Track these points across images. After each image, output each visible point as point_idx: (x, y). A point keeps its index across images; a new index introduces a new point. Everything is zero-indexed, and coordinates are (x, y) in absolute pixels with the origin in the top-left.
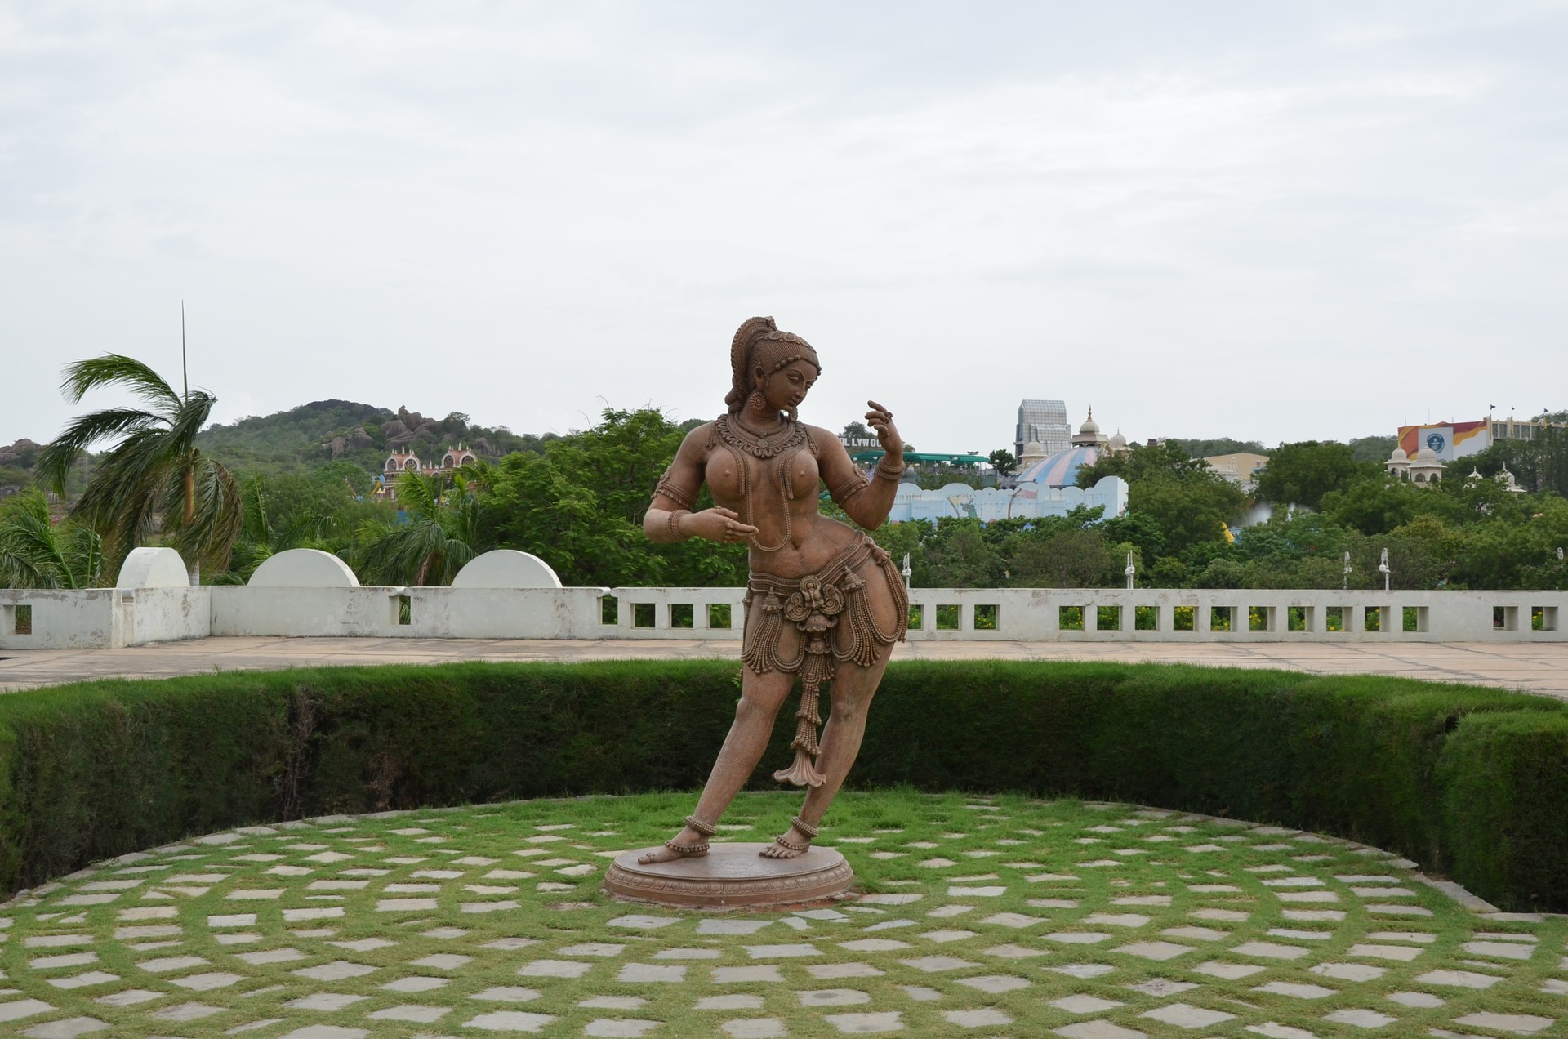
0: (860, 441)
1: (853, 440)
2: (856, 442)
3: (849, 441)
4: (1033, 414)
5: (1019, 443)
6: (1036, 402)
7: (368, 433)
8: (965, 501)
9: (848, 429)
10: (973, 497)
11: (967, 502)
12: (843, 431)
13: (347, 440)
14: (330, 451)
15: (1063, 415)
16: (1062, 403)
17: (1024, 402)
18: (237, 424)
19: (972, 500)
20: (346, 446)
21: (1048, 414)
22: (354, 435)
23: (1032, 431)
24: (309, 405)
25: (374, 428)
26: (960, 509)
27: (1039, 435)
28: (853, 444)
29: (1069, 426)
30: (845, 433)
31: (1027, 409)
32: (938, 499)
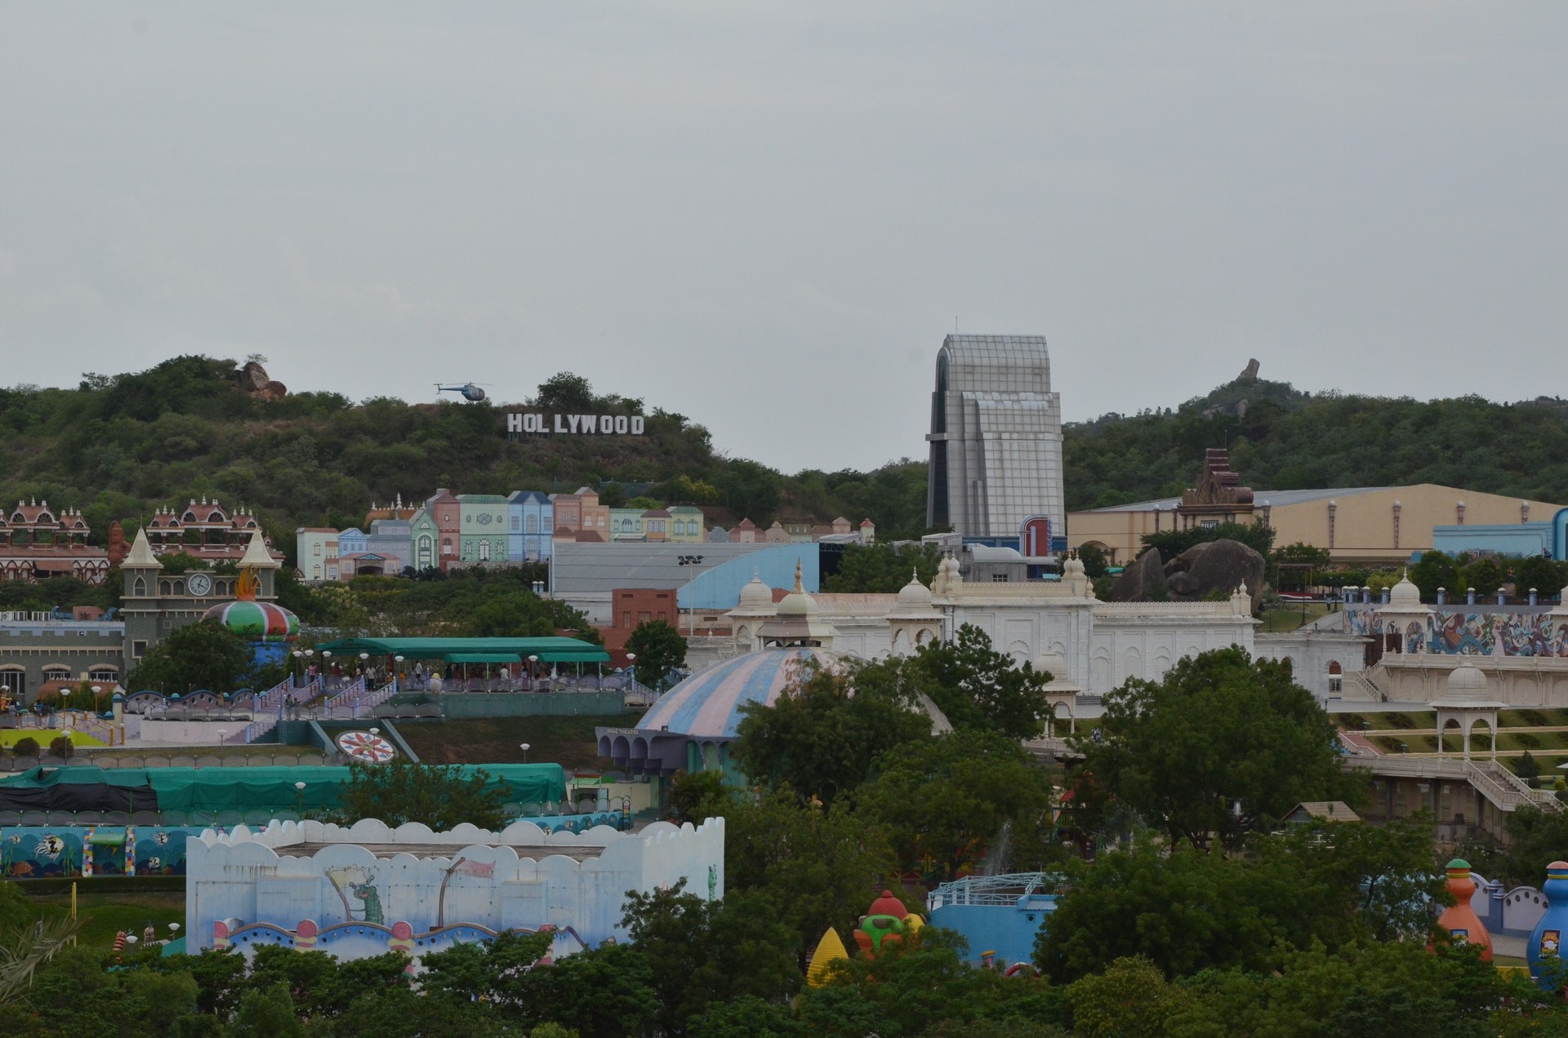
0: (573, 420)
1: (558, 418)
2: (565, 423)
3: (548, 422)
4: (970, 369)
5: (938, 437)
6: (980, 340)
8: (360, 880)
9: (548, 391)
10: (374, 872)
11: (362, 881)
12: (535, 395)
15: (1041, 371)
16: (1041, 341)
17: (948, 341)
19: (372, 878)
21: (1005, 370)
23: (968, 410)
26: (350, 894)
27: (983, 419)
28: (558, 429)
29: (1057, 396)
30: (541, 400)
31: (956, 358)
32: (307, 874)
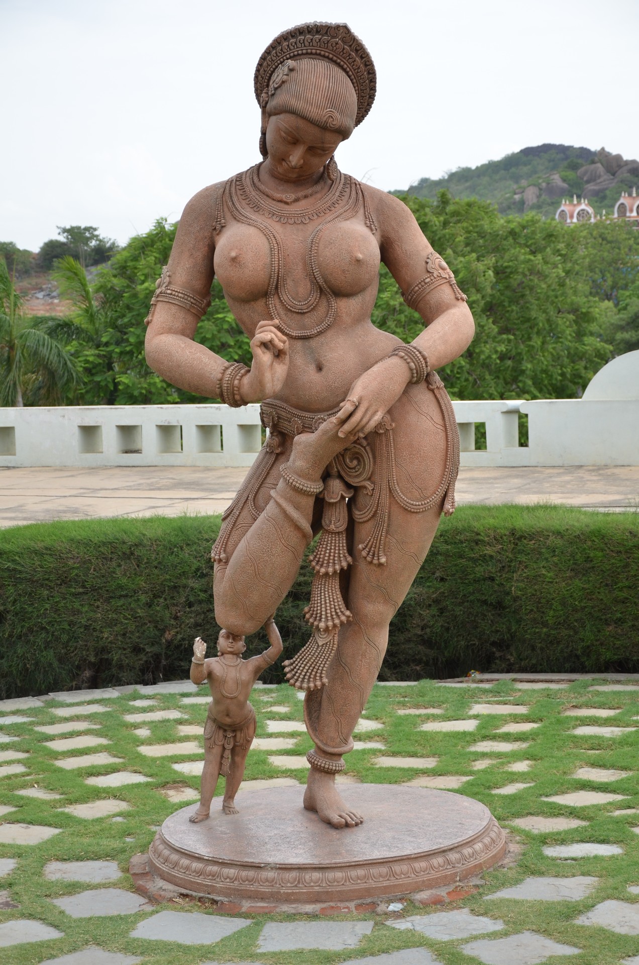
7: (564, 180)
13: (540, 189)
14: (522, 202)
18: (446, 177)
20: (539, 196)
22: (548, 184)
24: (522, 151)
25: (571, 174)
